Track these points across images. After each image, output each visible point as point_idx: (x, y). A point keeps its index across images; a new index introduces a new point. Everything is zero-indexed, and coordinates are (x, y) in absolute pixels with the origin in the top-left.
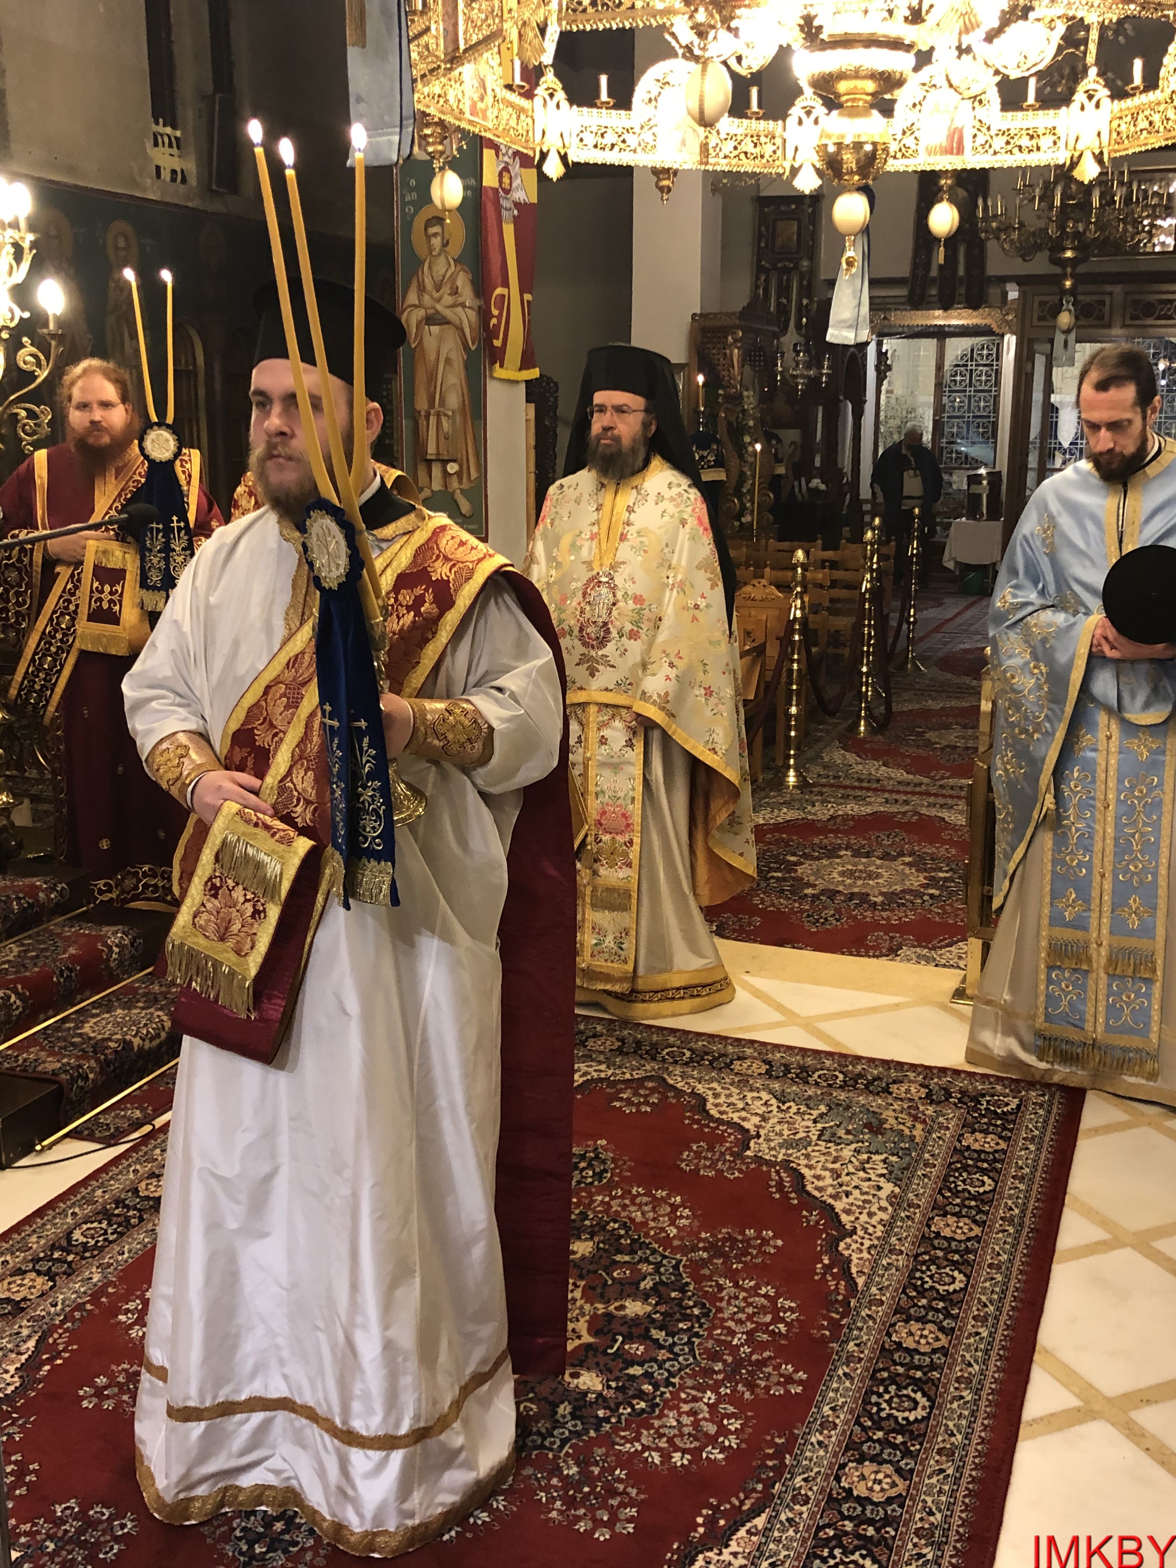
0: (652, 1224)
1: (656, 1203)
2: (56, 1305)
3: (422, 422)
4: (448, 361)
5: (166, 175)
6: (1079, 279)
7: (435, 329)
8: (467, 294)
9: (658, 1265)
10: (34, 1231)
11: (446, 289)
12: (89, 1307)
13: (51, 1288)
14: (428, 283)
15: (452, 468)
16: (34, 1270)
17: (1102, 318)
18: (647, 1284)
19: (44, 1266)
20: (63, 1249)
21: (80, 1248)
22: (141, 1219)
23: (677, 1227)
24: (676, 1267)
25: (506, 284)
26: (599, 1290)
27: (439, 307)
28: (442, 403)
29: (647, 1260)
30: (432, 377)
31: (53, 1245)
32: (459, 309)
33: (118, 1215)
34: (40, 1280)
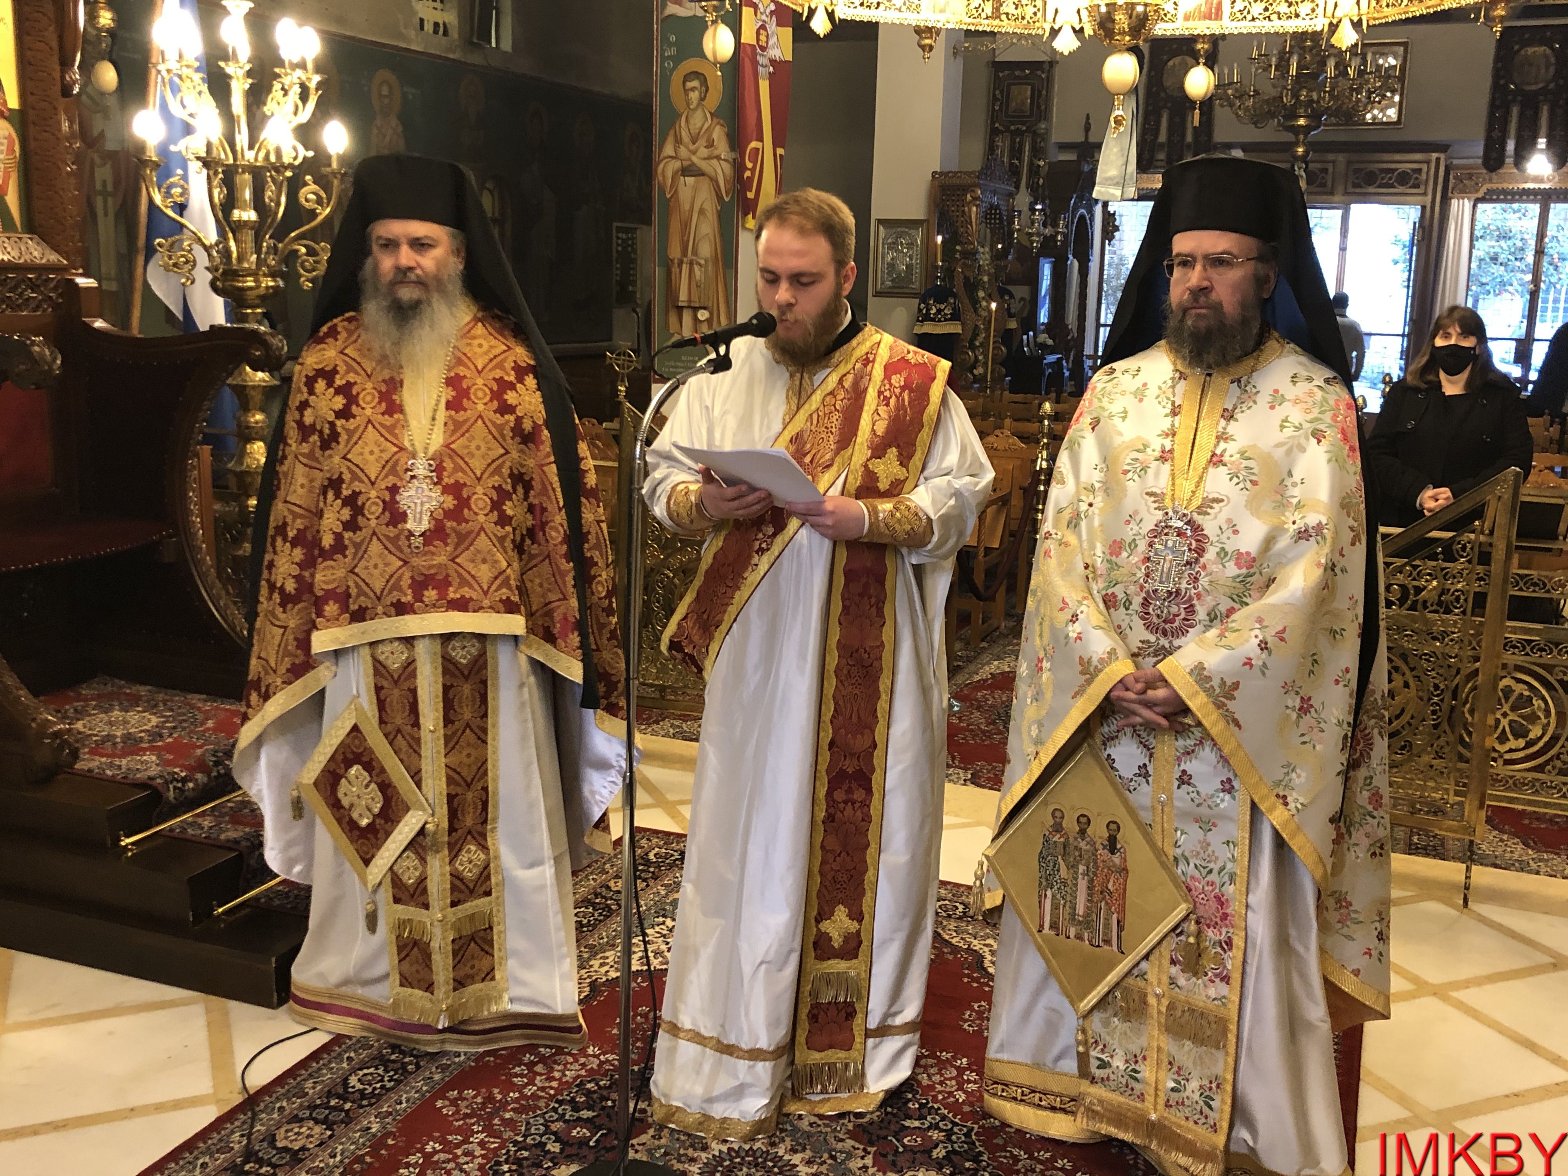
0: (939, 1087)
1: (942, 1065)
2: (335, 1156)
3: (675, 270)
4: (702, 211)
5: (429, 27)
6: (1312, 146)
7: (690, 180)
8: (722, 148)
9: (949, 1133)
10: (311, 1075)
11: (702, 142)
12: (368, 1159)
13: (330, 1137)
14: (685, 135)
15: (703, 315)
16: (311, 1117)
17: (1324, 185)
18: (939, 1153)
19: (322, 1114)
20: (339, 1097)
21: (357, 1095)
22: (418, 1067)
23: (965, 1092)
24: (968, 1135)
25: (761, 139)
26: (890, 1158)
27: (695, 159)
28: (695, 252)
29: (936, 1127)
30: (685, 225)
31: (329, 1092)
32: (715, 162)
33: (394, 1061)
34: (318, 1129)
